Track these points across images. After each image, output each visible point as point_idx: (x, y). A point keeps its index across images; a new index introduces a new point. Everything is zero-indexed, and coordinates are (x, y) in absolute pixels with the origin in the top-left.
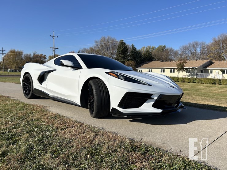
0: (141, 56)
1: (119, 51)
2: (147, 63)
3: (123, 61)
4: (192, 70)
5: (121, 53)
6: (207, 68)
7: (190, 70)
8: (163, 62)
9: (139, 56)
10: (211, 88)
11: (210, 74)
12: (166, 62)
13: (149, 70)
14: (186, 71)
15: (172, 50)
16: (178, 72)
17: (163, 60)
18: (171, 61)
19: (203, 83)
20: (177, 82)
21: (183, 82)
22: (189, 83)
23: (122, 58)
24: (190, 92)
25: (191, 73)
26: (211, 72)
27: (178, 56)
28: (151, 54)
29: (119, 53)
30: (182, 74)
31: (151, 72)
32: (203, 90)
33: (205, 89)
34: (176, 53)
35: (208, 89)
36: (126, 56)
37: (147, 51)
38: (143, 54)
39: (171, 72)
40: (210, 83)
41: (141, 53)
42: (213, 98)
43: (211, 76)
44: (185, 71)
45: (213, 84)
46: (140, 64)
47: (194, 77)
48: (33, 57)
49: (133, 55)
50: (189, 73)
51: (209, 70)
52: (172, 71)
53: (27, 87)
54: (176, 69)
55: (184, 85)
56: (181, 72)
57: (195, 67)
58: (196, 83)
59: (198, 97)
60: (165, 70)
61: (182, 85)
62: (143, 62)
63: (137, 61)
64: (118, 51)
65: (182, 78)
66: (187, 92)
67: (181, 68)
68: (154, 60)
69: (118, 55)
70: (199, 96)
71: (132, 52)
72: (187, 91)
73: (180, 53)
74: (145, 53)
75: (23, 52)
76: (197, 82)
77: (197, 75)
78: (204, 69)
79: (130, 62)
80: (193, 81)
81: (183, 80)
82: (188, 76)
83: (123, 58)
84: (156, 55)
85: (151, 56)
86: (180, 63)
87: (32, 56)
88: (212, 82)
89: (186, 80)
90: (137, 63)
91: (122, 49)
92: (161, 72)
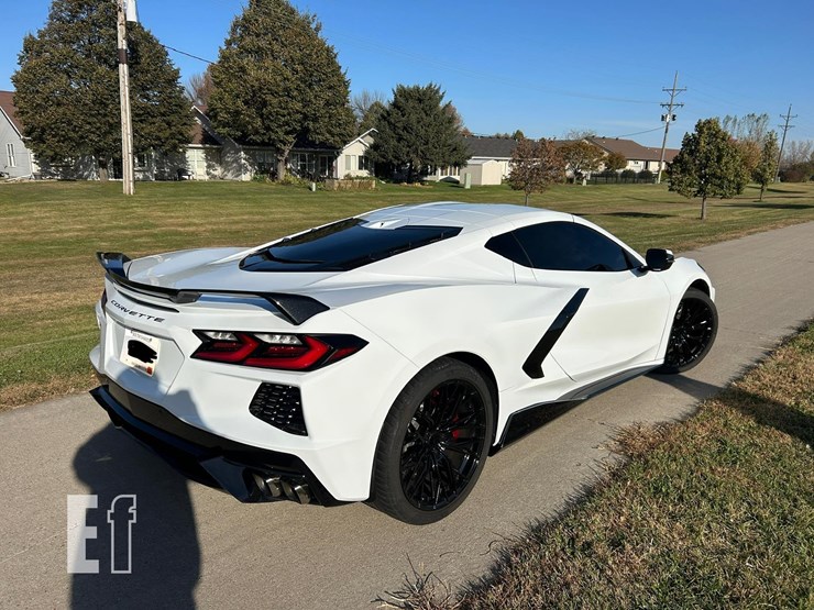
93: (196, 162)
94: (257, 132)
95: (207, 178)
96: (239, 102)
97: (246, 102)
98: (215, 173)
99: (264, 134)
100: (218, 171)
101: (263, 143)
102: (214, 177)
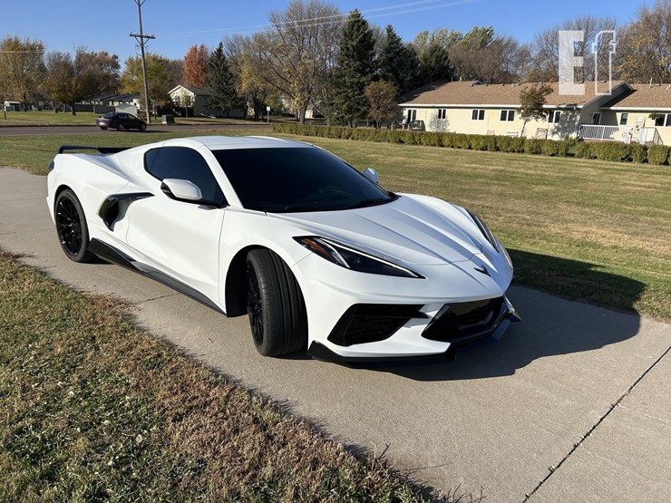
0: (414, 65)
1: (348, 49)
2: (434, 89)
3: (359, 82)
4: (567, 114)
5: (353, 57)
6: (612, 108)
7: (562, 112)
8: (483, 87)
9: (409, 63)
10: (617, 176)
11: (620, 126)
12: (490, 86)
13: (437, 110)
14: (548, 117)
15: (511, 46)
16: (523, 121)
17: (482, 81)
18: (504, 83)
19: (596, 157)
20: (519, 152)
21: (536, 153)
22: (553, 155)
23: (357, 70)
24: (553, 188)
25: (562, 124)
26: (624, 121)
27: (529, 64)
28: (446, 58)
29: (347, 54)
30: (535, 128)
31: (444, 117)
32: (593, 181)
33: (597, 179)
34: (524, 55)
35: (606, 178)
36: (369, 66)
37: (435, 49)
38: (420, 57)
39: (503, 118)
40: (614, 159)
41: (415, 54)
42: (616, 210)
43: (621, 135)
44: (544, 117)
45: (623, 160)
46: (411, 89)
47: (570, 136)
48: (76, 63)
49: (391, 59)
50: (557, 124)
51: (617, 114)
52: (507, 116)
53: (70, 229)
54: (519, 110)
55: (539, 165)
56: (533, 120)
57: (575, 105)
58: (573, 155)
59: (574, 208)
60: (486, 111)
61: (531, 165)
62: (421, 85)
63: (400, 83)
64: (342, 49)
65: (536, 141)
66: (545, 188)
67: (535, 107)
68: (454, 80)
69: (342, 62)
70: (578, 204)
71: (388, 51)
72: (544, 184)
73: (534, 53)
74: (428, 54)
75: (44, 45)
76: (576, 153)
77: (579, 128)
78: (603, 112)
79: (382, 84)
80: (566, 150)
81: (537, 147)
82: (554, 133)
83: (361, 72)
84: (460, 62)
85: (445, 64)
86: (533, 91)
87: (73, 59)
88: (622, 154)
89: (544, 148)
90: (401, 87)
91: (355, 43)
92: (474, 117)
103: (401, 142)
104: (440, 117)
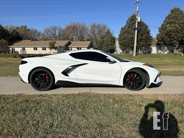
0: (9, 35)
2: (18, 42)
4: (60, 48)
6: (68, 47)
7: (58, 48)
8: (34, 41)
9: (7, 34)
11: (71, 51)
12: (36, 41)
13: (22, 48)
15: (36, 31)
16: (50, 50)
25: (59, 50)
28: (19, 34)
31: (25, 50)
37: (14, 31)
38: (10, 33)
39: (43, 49)
50: (57, 51)
51: (70, 48)
56: (52, 50)
57: (61, 46)
60: (37, 48)
67: (52, 47)
68: (24, 40)
74: (12, 32)
92: (34, 50)
93: (154, 50)
94: (168, 42)
95: (157, 53)
96: (164, 35)
97: (166, 35)
98: (159, 52)
99: (170, 42)
100: (160, 52)
101: (170, 44)
102: (158, 53)
103: (16, 57)
104: (23, 50)
